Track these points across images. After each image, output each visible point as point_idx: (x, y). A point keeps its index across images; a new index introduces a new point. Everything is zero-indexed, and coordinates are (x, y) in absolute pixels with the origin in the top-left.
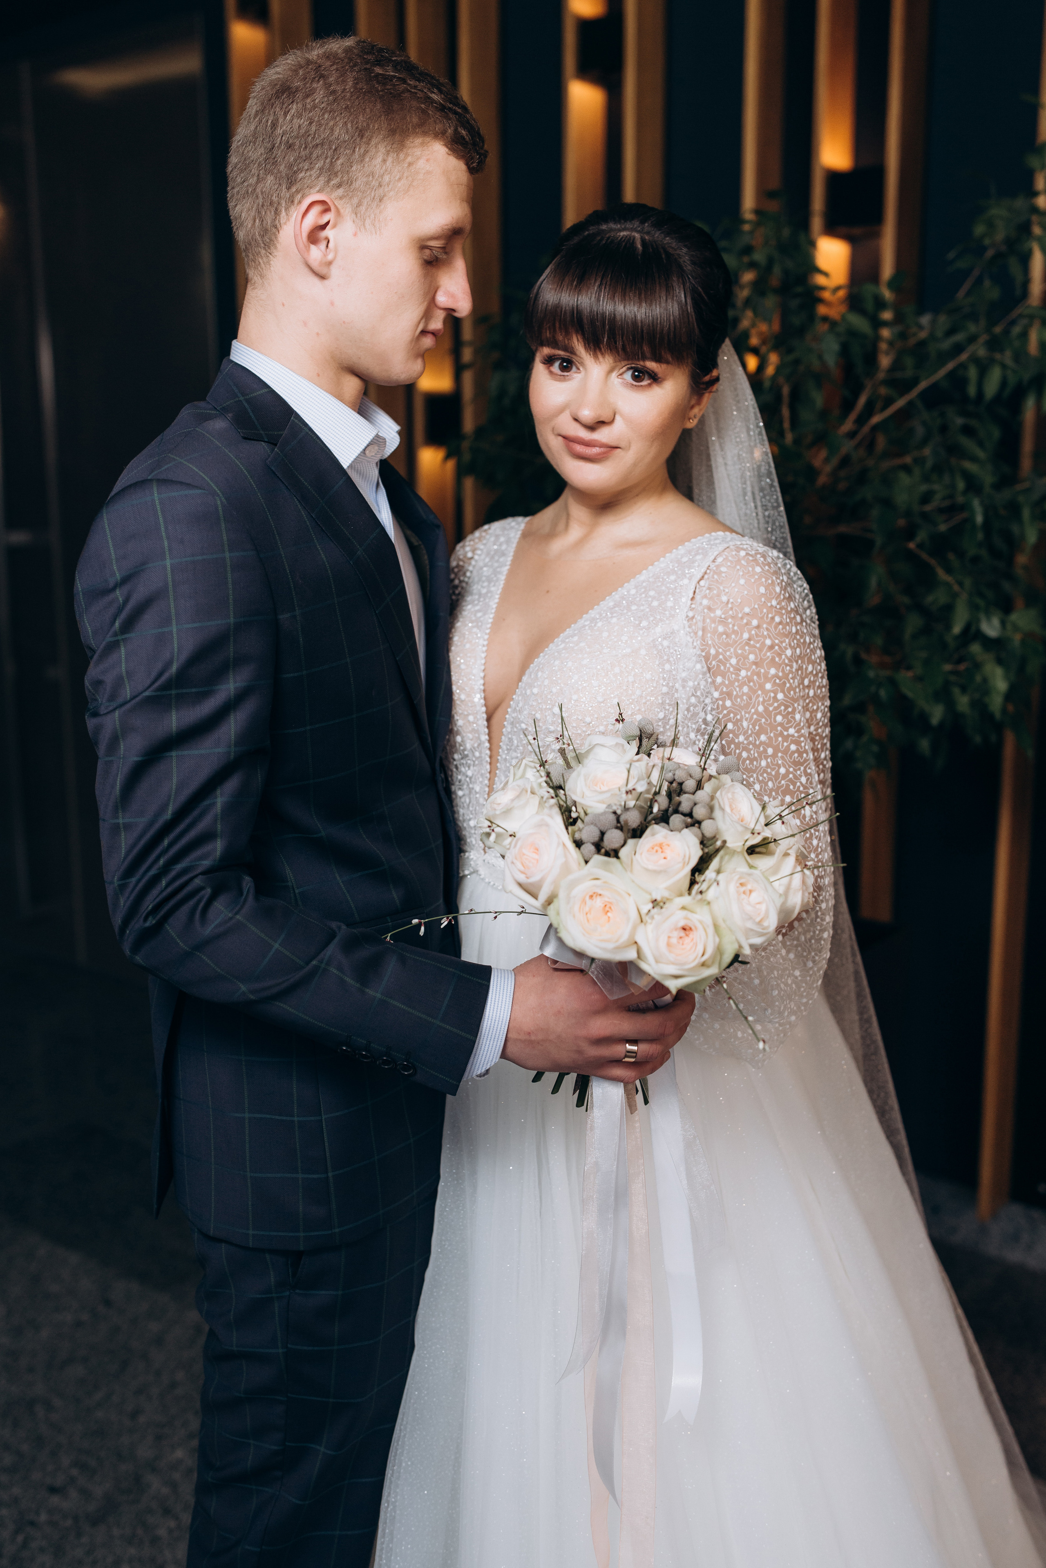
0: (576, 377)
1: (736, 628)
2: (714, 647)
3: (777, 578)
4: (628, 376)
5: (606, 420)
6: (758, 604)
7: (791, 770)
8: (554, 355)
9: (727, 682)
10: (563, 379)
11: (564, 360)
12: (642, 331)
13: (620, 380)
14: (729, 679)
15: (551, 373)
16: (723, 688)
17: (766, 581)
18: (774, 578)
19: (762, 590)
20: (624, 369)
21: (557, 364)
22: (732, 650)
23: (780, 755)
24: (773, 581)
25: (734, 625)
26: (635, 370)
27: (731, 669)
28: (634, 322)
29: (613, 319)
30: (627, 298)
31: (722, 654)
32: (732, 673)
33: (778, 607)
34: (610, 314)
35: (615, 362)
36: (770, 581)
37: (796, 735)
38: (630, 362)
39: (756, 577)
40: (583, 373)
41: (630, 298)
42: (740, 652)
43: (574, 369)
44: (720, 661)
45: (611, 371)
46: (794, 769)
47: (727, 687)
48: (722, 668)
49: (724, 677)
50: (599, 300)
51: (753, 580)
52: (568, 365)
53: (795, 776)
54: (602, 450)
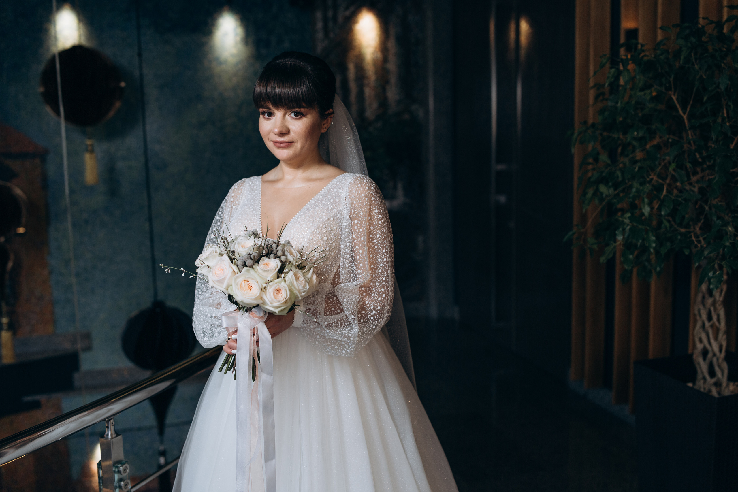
0: (274, 118)
1: (360, 202)
2: (353, 209)
3: (372, 184)
4: (293, 115)
5: (285, 133)
6: (367, 193)
7: (375, 255)
8: (264, 112)
9: (359, 222)
10: (269, 119)
11: (268, 112)
12: (291, 96)
13: (289, 117)
14: (360, 221)
15: (264, 118)
16: (358, 225)
17: (368, 185)
18: (371, 184)
19: (367, 188)
20: (290, 113)
21: (266, 114)
22: (360, 210)
23: (370, 250)
24: (371, 185)
25: (359, 201)
26: (294, 112)
27: (361, 217)
28: (288, 94)
29: (280, 94)
30: (285, 86)
31: (356, 212)
32: (361, 218)
33: (374, 194)
34: (279, 93)
35: (285, 110)
36: (370, 185)
37: (377, 242)
38: (291, 110)
39: (365, 184)
40: (276, 116)
41: (286, 86)
42: (363, 210)
43: (273, 115)
44: (356, 214)
45: (285, 115)
46: (376, 255)
47: (360, 224)
48: (357, 217)
49: (358, 220)
50: (274, 89)
51: (363, 185)
52: (271, 114)
53: (376, 258)
54: (288, 144)
